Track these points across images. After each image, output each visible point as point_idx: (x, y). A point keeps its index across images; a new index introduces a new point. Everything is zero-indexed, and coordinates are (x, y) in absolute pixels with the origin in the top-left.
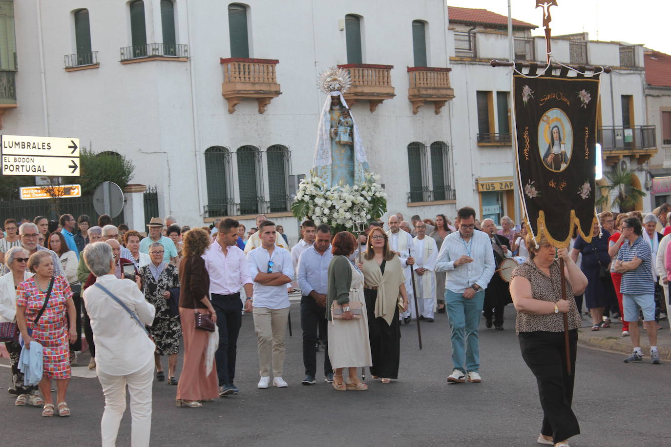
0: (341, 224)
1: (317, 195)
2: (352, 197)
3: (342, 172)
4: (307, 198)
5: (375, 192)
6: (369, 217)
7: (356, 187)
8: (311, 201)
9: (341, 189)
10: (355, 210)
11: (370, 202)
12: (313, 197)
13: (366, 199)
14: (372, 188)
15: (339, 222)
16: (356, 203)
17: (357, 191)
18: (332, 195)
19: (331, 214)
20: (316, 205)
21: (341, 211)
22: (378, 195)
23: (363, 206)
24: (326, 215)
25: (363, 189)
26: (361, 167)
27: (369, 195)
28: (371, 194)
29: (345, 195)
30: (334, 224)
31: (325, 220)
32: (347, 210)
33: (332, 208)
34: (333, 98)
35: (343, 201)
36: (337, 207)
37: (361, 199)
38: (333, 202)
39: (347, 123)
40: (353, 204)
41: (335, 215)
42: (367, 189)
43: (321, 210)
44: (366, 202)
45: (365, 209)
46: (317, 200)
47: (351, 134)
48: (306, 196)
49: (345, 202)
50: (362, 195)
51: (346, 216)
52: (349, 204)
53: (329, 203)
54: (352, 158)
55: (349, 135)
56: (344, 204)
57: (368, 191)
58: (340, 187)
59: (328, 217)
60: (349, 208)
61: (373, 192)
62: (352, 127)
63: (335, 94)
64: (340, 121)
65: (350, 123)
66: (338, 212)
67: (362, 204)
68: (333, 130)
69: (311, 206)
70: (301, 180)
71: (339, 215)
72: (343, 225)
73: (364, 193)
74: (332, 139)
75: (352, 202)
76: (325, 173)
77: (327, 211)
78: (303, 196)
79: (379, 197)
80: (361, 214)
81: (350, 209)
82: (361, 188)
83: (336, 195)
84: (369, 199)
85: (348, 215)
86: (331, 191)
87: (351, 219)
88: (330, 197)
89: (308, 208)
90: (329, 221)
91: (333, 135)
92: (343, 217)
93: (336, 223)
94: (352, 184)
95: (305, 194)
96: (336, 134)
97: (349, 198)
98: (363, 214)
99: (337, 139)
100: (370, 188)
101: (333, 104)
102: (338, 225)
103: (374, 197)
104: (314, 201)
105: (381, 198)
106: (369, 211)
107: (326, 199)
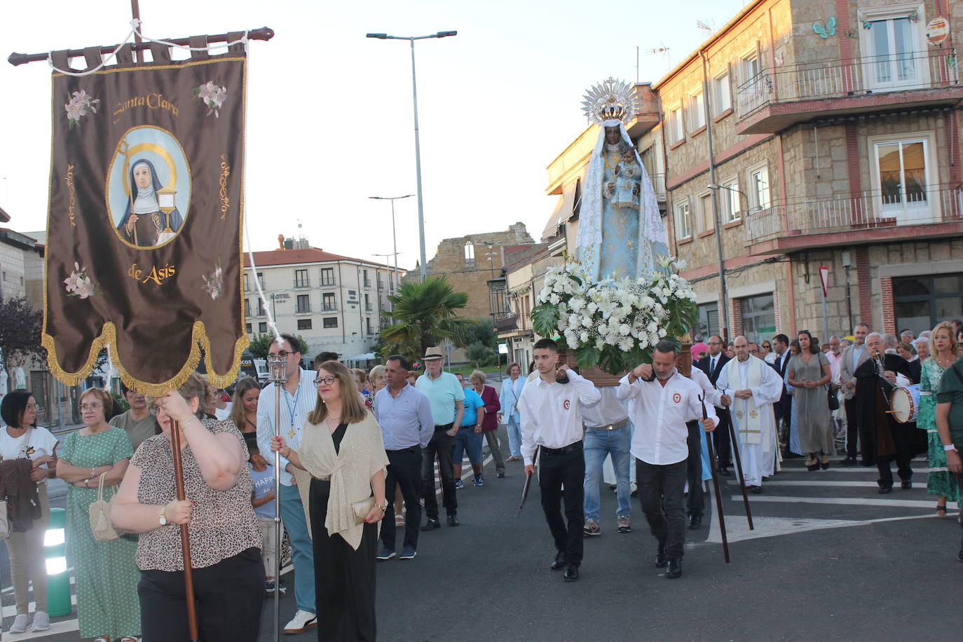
0: (613, 343)
1: (575, 294)
2: (633, 298)
3: (618, 254)
4: (555, 299)
5: (676, 289)
6: (663, 332)
7: (641, 281)
8: (564, 304)
9: (615, 284)
10: (637, 320)
11: (665, 307)
12: (565, 298)
13: (658, 301)
14: (671, 282)
15: (611, 341)
16: (640, 308)
17: (642, 287)
18: (598, 293)
19: (595, 327)
20: (570, 312)
21: (613, 321)
22: (680, 294)
23: (652, 313)
24: (585, 328)
25: (655, 283)
26: (649, 248)
27: (664, 295)
28: (668, 292)
29: (622, 294)
30: (600, 344)
31: (584, 337)
32: (623, 321)
33: (597, 315)
34: (607, 130)
35: (617, 304)
36: (606, 316)
37: (649, 301)
38: (599, 305)
39: (631, 172)
40: (634, 308)
41: (602, 329)
42: (661, 283)
43: (578, 320)
44: (658, 306)
45: (655, 319)
46: (571, 302)
47: (637, 192)
48: (553, 295)
49: (620, 305)
50: (652, 295)
51: (621, 331)
52: (627, 310)
53: (592, 307)
55: (634, 194)
56: (618, 310)
57: (664, 287)
58: (612, 280)
59: (589, 331)
60: (628, 316)
61: (671, 289)
62: (639, 178)
63: (612, 123)
64: (618, 168)
65: (637, 172)
66: (607, 324)
67: (651, 310)
68: (606, 184)
69: (563, 313)
70: (548, 268)
71: (609, 329)
72: (617, 346)
73: (656, 290)
74: (605, 200)
75: (632, 306)
76: (590, 258)
77: (587, 322)
78: (550, 295)
79: (683, 297)
80: (649, 328)
81: (630, 319)
82: (652, 283)
83: (605, 294)
84: (665, 301)
85: (625, 329)
86: (598, 287)
87: (630, 335)
88: (593, 298)
89: (557, 317)
90: (592, 340)
91: (607, 193)
92: (616, 332)
95: (553, 292)
96: (612, 190)
97: (629, 299)
98: (652, 327)
99: (614, 201)
100: (667, 282)
101: (607, 141)
102: (607, 346)
103: (673, 298)
104: (567, 304)
105: (687, 300)
106: (664, 322)
107: (589, 300)
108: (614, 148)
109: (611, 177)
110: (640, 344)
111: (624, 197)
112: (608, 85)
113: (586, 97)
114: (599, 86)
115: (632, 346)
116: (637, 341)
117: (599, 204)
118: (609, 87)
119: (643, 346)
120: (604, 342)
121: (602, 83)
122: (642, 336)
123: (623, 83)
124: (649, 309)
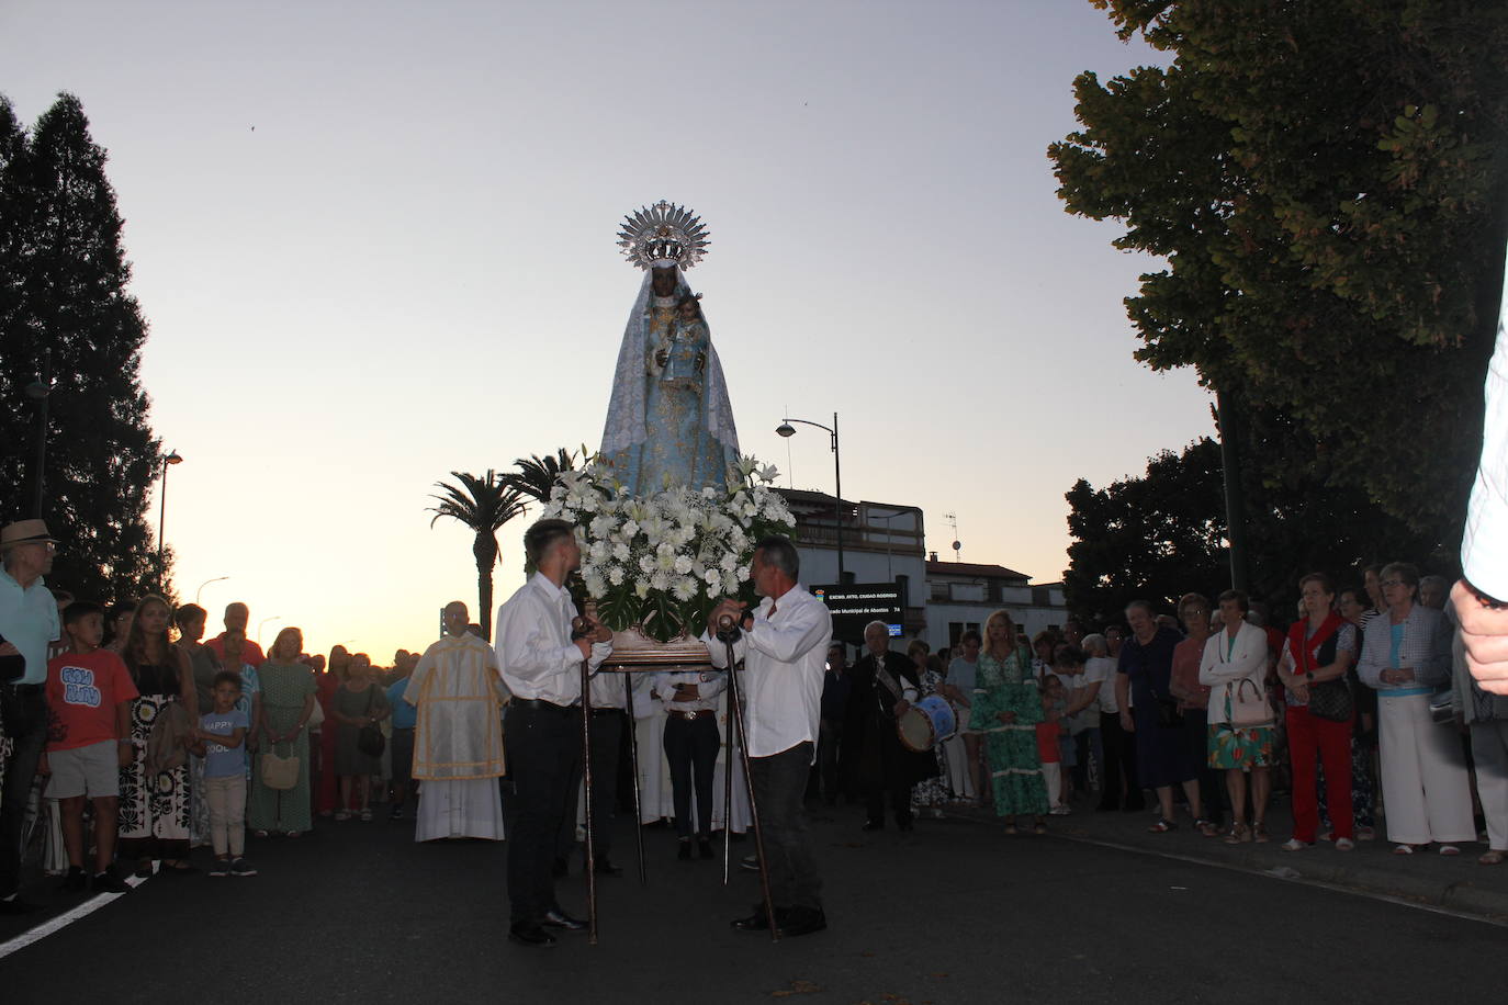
0: (663, 588)
1: (601, 512)
2: (697, 515)
5: (765, 505)
6: (744, 573)
10: (704, 550)
11: (747, 532)
12: (585, 518)
13: (737, 522)
14: (756, 495)
15: (660, 584)
16: (709, 531)
18: (640, 507)
19: (634, 558)
20: (593, 539)
22: (771, 515)
23: (727, 540)
24: (618, 561)
25: (732, 496)
28: (751, 511)
29: (679, 508)
30: (641, 589)
31: (617, 576)
32: (680, 550)
33: (641, 539)
34: (657, 274)
35: (672, 524)
36: (653, 543)
37: (724, 521)
38: (642, 523)
39: (692, 334)
40: (700, 530)
41: (645, 564)
43: (606, 551)
44: (738, 530)
45: (733, 549)
46: (595, 524)
49: (676, 525)
50: (724, 512)
51: (677, 567)
52: (688, 533)
53: (630, 529)
55: (696, 368)
56: (671, 532)
57: (745, 502)
58: (661, 490)
59: (624, 566)
60: (689, 543)
61: (757, 506)
62: (704, 344)
63: (664, 263)
64: (671, 327)
65: (700, 335)
66: (655, 555)
67: (727, 536)
68: (653, 353)
71: (659, 564)
72: (670, 592)
73: (734, 507)
75: (696, 526)
77: (623, 552)
79: (775, 519)
80: (723, 564)
81: (692, 548)
83: (651, 507)
84: (747, 523)
85: (684, 564)
87: (692, 574)
88: (632, 514)
91: (653, 368)
92: (669, 568)
93: (647, 587)
95: (564, 507)
96: (662, 363)
97: (690, 515)
98: (729, 561)
99: (664, 378)
100: (747, 497)
102: (652, 592)
103: (761, 519)
104: (588, 528)
105: (782, 523)
106: (745, 558)
107: (624, 518)
108: (666, 303)
109: (661, 343)
110: (708, 590)
111: (680, 370)
112: (659, 211)
113: (625, 227)
114: (646, 211)
115: (696, 592)
116: (703, 585)
117: (640, 386)
118: (660, 214)
119: (712, 593)
120: (649, 586)
121: (650, 209)
122: (711, 576)
123: (681, 210)
124: (723, 534)
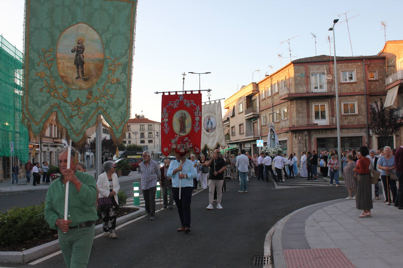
2: (274, 150)
3: (272, 145)
4: (264, 151)
7: (275, 148)
17: (275, 149)
21: (271, 153)
22: (280, 150)
26: (276, 144)
27: (278, 150)
37: (276, 151)
47: (275, 137)
52: (273, 152)
54: (274, 142)
62: (275, 135)
63: (271, 128)
73: (277, 149)
74: (271, 138)
81: (273, 153)
83: (270, 150)
85: (273, 154)
94: (274, 148)
96: (271, 137)
97: (273, 150)
101: (271, 130)
105: (281, 151)
107: (268, 151)
109: (271, 135)
111: (273, 138)
117: (270, 138)
